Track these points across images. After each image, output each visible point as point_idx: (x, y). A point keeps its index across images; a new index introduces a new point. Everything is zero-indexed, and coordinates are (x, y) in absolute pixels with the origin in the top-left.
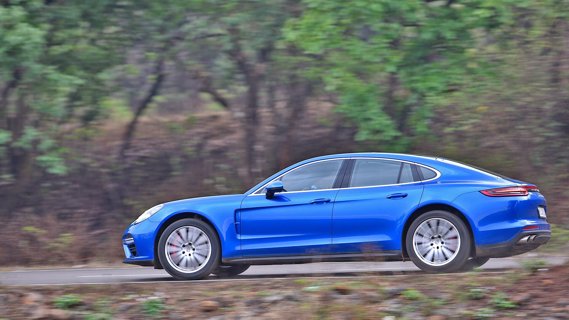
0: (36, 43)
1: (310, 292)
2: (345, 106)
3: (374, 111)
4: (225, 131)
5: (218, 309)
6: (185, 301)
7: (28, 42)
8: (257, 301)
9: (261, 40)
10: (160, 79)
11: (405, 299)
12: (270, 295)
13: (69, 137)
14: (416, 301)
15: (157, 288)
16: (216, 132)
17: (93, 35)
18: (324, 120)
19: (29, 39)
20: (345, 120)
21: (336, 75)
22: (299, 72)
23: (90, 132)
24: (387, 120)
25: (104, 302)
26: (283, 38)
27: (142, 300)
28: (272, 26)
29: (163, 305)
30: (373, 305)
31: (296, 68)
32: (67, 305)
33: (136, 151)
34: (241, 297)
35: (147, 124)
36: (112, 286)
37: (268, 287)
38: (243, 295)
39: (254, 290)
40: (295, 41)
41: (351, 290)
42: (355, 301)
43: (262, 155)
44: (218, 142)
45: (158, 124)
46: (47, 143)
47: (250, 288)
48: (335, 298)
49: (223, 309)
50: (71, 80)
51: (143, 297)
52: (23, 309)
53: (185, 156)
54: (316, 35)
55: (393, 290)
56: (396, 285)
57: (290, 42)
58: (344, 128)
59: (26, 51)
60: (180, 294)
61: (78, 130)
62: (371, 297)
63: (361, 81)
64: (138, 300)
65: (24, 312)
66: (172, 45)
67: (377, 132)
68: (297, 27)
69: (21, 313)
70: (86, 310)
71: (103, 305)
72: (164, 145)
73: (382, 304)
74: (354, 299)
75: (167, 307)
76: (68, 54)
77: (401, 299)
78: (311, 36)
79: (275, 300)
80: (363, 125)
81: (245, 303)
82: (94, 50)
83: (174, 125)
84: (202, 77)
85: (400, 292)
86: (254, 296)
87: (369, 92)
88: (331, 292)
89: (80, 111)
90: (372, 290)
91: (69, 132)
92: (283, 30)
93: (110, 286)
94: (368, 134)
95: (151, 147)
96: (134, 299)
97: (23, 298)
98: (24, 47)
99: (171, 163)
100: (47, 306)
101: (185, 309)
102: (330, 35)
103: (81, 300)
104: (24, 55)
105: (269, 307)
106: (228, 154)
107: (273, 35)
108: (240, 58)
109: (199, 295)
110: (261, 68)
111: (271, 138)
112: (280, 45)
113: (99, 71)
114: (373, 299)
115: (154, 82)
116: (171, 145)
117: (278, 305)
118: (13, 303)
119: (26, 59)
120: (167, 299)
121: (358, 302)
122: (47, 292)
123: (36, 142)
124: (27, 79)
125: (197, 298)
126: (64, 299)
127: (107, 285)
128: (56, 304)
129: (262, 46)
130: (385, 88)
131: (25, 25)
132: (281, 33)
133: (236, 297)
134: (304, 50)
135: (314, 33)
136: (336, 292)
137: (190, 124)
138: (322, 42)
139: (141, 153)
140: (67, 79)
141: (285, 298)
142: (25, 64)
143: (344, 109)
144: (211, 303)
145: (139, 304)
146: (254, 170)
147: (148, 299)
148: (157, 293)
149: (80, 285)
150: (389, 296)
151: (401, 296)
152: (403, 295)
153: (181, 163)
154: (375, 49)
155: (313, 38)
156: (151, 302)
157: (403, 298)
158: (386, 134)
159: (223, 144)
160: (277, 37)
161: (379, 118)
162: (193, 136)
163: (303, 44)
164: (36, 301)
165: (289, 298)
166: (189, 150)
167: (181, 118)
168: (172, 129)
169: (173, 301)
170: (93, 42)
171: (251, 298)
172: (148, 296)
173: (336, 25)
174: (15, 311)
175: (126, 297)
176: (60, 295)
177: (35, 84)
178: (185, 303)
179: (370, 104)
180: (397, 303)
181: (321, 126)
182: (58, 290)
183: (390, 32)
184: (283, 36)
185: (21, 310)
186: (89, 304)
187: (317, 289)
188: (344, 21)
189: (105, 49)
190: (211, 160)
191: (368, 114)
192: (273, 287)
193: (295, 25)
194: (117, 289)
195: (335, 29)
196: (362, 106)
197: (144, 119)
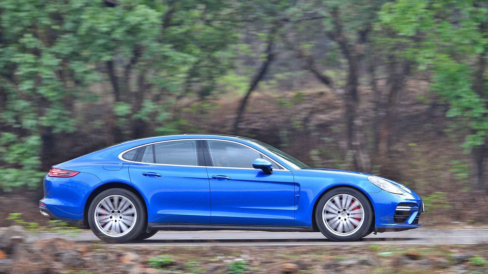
0: (153, 23)
1: (383, 257)
2: (436, 85)
3: (464, 89)
4: (330, 106)
5: (299, 271)
6: (267, 263)
7: (146, 22)
8: (334, 264)
9: (360, 22)
10: (271, 58)
11: (472, 265)
12: (346, 259)
13: (186, 110)
14: (481, 268)
15: (243, 251)
16: (321, 108)
17: (209, 16)
18: (421, 98)
19: (147, 20)
20: (438, 97)
21: (427, 55)
22: (397, 52)
23: (206, 106)
24: (476, 98)
25: (193, 262)
26: (379, 21)
27: (229, 261)
28: (369, 9)
29: (248, 267)
30: (440, 270)
31: (394, 49)
32: (160, 264)
33: (248, 124)
34: (319, 261)
35: (258, 99)
36: (204, 248)
37: (346, 252)
38: (322, 259)
39: (332, 254)
40: (390, 23)
41: (422, 256)
42: (423, 266)
43: (361, 129)
44: (323, 117)
45: (270, 100)
46: (164, 115)
47: (329, 252)
48: (407, 263)
49: (303, 271)
50: (186, 58)
51: (230, 259)
52: (121, 267)
53: (293, 130)
54: (409, 18)
55: (462, 256)
56: (465, 252)
57: (386, 24)
58: (438, 105)
59: (144, 31)
60: (264, 257)
61: (196, 104)
62: (440, 262)
63: (454, 61)
64: (225, 261)
65: (121, 270)
66: (281, 26)
67: (468, 109)
68: (392, 10)
69: (119, 271)
70: (177, 270)
71: (193, 265)
72: (275, 119)
73: (450, 269)
74: (424, 264)
75: (252, 269)
76: (186, 34)
77: (467, 265)
78: (405, 19)
79: (350, 264)
80: (454, 102)
81: (322, 266)
82: (209, 30)
83: (283, 100)
84: (306, 56)
85: (468, 259)
86: (331, 259)
87: (460, 71)
88: (403, 257)
89: (196, 87)
90: (440, 256)
91: (188, 106)
92: (380, 13)
93: (203, 248)
94: (458, 111)
95: (262, 120)
96: (222, 260)
97: (121, 258)
98: (142, 27)
99: (280, 135)
100: (144, 265)
101: (267, 270)
102: (421, 19)
103: (173, 260)
104: (142, 34)
105: (345, 270)
106: (333, 128)
107: (371, 18)
108: (341, 39)
109: (281, 258)
110: (361, 48)
111: (371, 114)
112: (377, 27)
113: (214, 50)
114: (441, 265)
115: (265, 60)
116: (281, 119)
117: (352, 268)
118: (112, 261)
119: (145, 38)
120: (251, 261)
121: (428, 267)
122: (144, 252)
123: (153, 115)
124: (146, 56)
125: (280, 261)
126: (158, 259)
127: (200, 247)
128: (151, 263)
129: (361, 28)
130: (476, 69)
131: (143, 6)
132: (378, 15)
133: (314, 261)
134: (398, 32)
135: (408, 16)
136: (407, 257)
137: (299, 99)
138: (415, 25)
139: (253, 126)
140: (182, 57)
141: (359, 262)
142: (144, 43)
143: (436, 87)
144: (291, 266)
145: (225, 265)
146: (354, 143)
147: (235, 260)
148: (243, 256)
149: (174, 247)
150: (456, 262)
151: (469, 262)
152: (471, 261)
153: (288, 136)
154: (465, 31)
155: (406, 21)
156: (237, 264)
157: (470, 264)
158: (475, 111)
159: (328, 119)
160: (375, 20)
161: (469, 97)
162: (301, 111)
163: (396, 27)
164: (133, 261)
165: (364, 263)
166: (297, 123)
167: (291, 94)
168: (281, 104)
169: (256, 263)
170: (208, 23)
171: (328, 262)
172: (234, 258)
173: (426, 9)
174: (114, 269)
175: (215, 258)
176: (155, 255)
177: (155, 61)
178: (268, 264)
179: (461, 83)
180: (463, 268)
181: (420, 103)
182: (155, 251)
183: (478, 16)
184: (380, 19)
185: (120, 268)
186: (180, 264)
187: (390, 254)
188: (436, 5)
189: (220, 29)
190: (317, 134)
191: (458, 92)
192: (352, 252)
193: (391, 9)
194: (208, 250)
195: (426, 12)
196: (453, 84)
197: (255, 94)
